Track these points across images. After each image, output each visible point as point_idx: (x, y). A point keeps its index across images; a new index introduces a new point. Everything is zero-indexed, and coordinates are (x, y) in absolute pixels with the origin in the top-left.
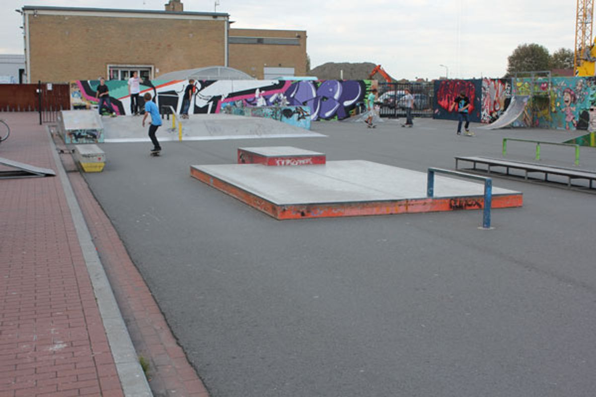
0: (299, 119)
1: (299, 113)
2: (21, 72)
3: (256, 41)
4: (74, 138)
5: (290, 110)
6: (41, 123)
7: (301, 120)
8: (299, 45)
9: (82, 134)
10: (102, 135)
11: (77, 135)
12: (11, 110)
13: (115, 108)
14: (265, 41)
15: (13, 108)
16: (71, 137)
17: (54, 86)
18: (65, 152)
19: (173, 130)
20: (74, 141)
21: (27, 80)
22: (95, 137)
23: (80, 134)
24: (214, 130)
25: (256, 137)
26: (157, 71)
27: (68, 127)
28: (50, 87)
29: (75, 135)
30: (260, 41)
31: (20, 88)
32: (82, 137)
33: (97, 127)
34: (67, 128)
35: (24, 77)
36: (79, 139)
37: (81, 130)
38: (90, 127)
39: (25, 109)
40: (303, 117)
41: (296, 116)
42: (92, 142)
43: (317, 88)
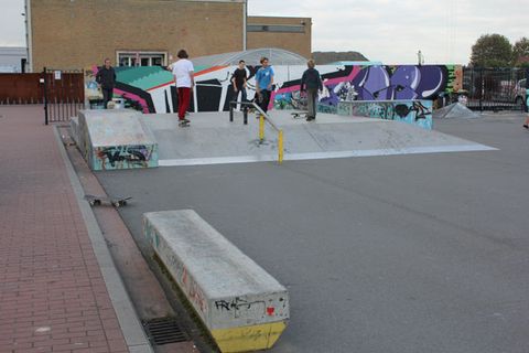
0: (417, 118)
1: (417, 110)
2: (24, 61)
3: (260, 29)
4: (107, 160)
5: (405, 106)
6: (47, 123)
7: (420, 120)
8: (304, 32)
9: (121, 154)
10: (154, 155)
11: (112, 155)
12: (11, 103)
13: (143, 102)
14: (270, 28)
15: (14, 100)
16: (104, 159)
17: (63, 75)
18: (103, 202)
19: (261, 142)
20: (108, 167)
21: (30, 69)
22: (142, 158)
23: (117, 154)
24: (325, 142)
25: (392, 152)
26: (171, 58)
27: (98, 142)
28: (58, 76)
29: (110, 156)
30: (265, 29)
31: (22, 77)
32: (122, 158)
33: (146, 142)
34: (95, 145)
35: (26, 66)
36: (116, 162)
37: (119, 147)
38: (135, 143)
39: (27, 101)
40: (423, 116)
41: (413, 114)
42: (137, 166)
43: (390, 75)
